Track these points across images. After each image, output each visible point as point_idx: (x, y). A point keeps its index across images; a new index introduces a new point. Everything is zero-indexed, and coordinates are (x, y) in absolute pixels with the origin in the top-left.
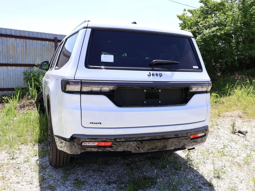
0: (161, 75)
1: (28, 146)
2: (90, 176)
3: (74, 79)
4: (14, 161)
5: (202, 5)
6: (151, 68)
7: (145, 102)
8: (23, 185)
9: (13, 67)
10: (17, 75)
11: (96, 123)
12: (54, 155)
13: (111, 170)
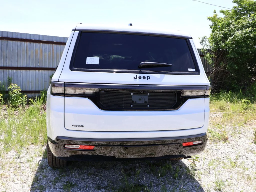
0: (148, 78)
1: (37, 146)
2: (83, 180)
3: (58, 82)
4: (19, 160)
5: (236, 5)
6: (138, 71)
7: (132, 106)
8: (17, 184)
9: (41, 71)
10: (44, 79)
11: (78, 126)
12: (49, 156)
13: (106, 175)
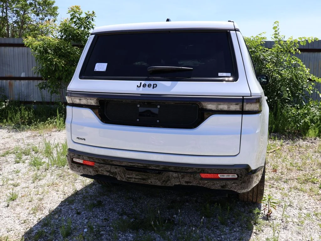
0: (155, 86)
7: (138, 120)
8: (58, 194)
11: (81, 139)
